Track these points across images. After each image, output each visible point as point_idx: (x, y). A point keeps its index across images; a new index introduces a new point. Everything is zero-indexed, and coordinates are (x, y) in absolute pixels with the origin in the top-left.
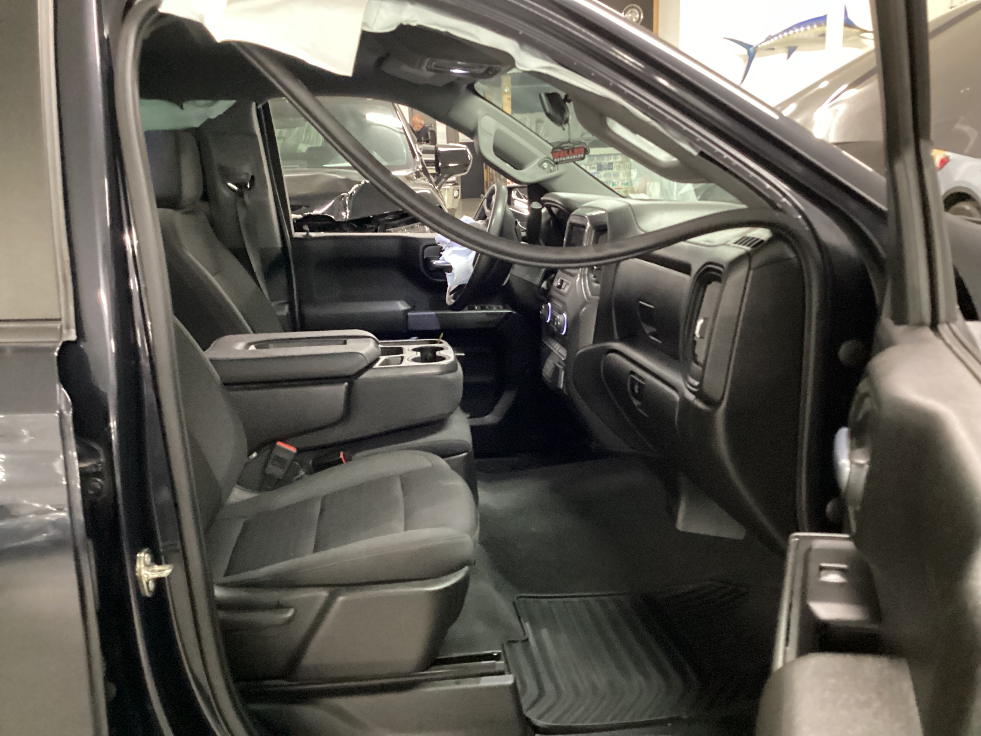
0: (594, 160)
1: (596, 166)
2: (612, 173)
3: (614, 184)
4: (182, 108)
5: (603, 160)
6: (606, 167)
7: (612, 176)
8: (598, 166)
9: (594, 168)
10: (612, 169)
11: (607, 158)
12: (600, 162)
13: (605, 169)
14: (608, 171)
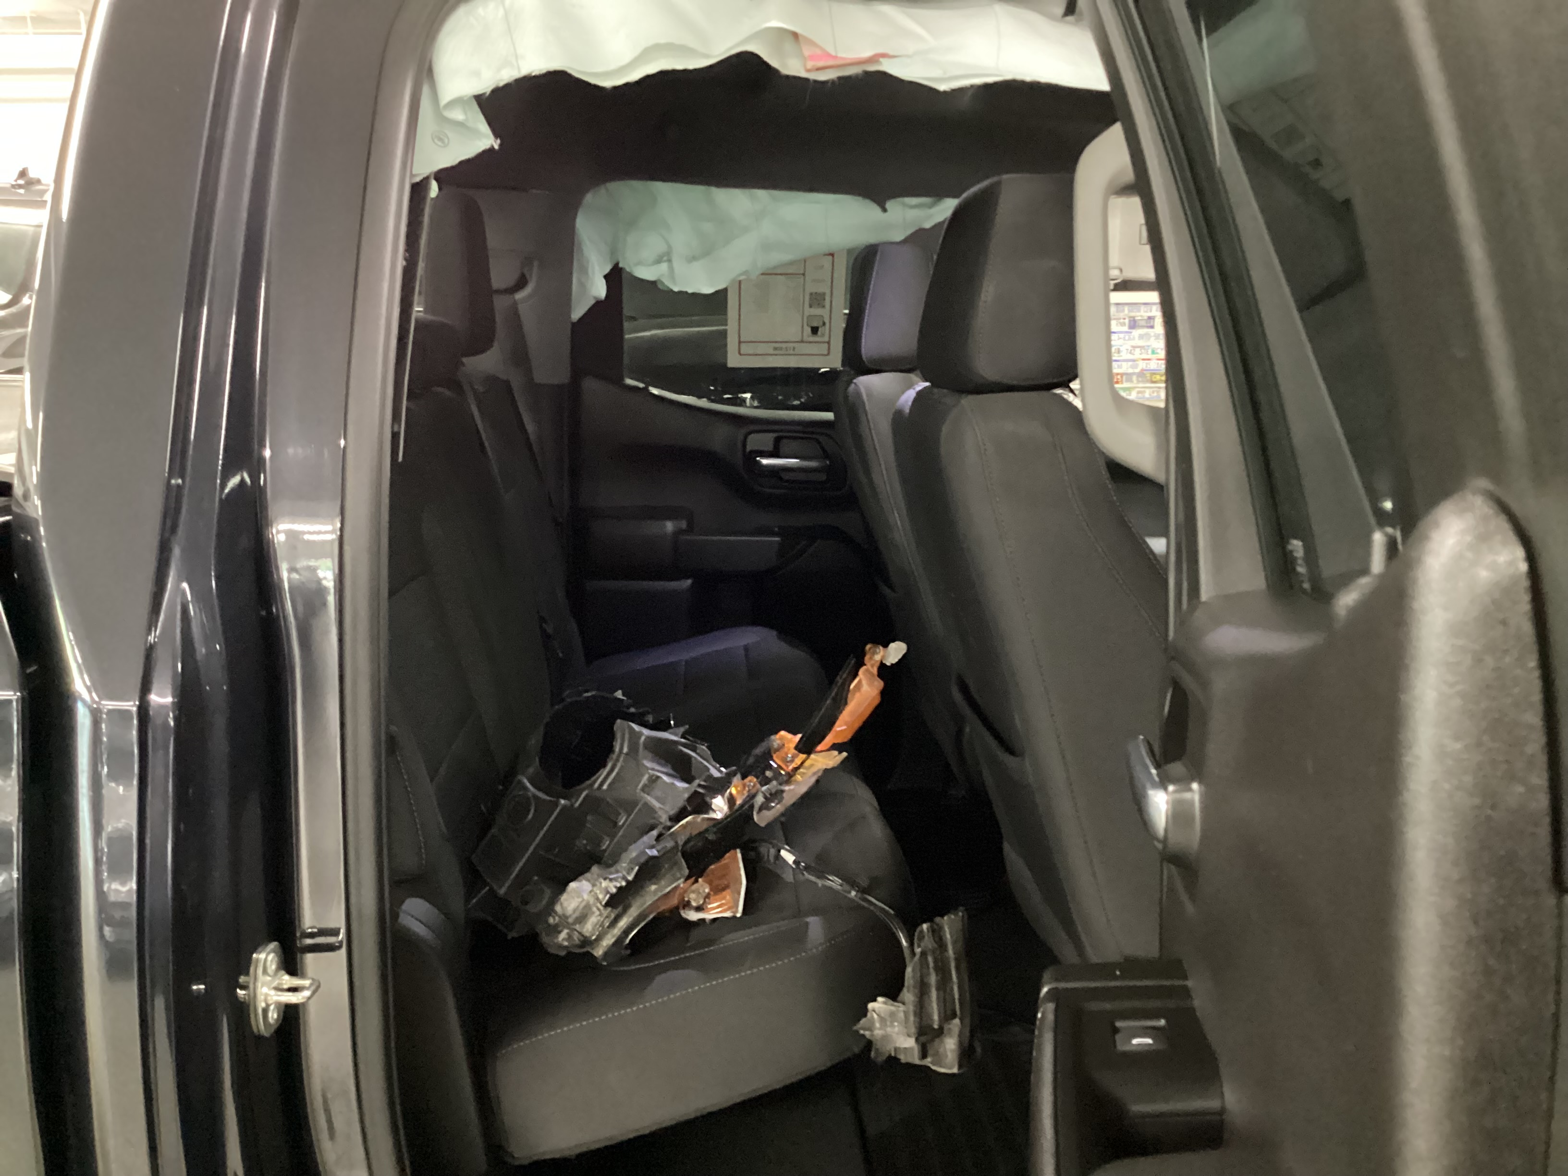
0: (1123, 311)
1: (1127, 321)
2: (1152, 334)
3: (1156, 351)
4: (885, 210)
5: (1139, 311)
6: (1143, 323)
7: (1152, 339)
8: (1130, 321)
9: (1123, 324)
10: (1152, 327)
11: (1146, 309)
12: (1132, 314)
13: (1143, 327)
14: (1145, 330)
